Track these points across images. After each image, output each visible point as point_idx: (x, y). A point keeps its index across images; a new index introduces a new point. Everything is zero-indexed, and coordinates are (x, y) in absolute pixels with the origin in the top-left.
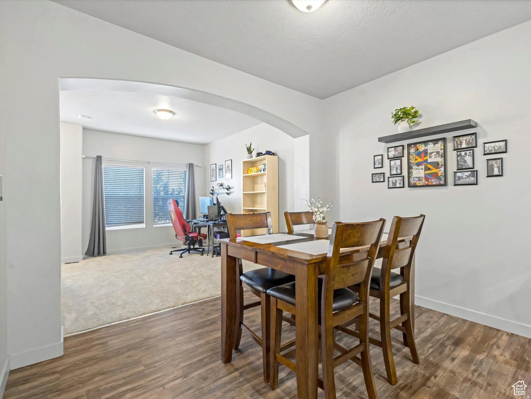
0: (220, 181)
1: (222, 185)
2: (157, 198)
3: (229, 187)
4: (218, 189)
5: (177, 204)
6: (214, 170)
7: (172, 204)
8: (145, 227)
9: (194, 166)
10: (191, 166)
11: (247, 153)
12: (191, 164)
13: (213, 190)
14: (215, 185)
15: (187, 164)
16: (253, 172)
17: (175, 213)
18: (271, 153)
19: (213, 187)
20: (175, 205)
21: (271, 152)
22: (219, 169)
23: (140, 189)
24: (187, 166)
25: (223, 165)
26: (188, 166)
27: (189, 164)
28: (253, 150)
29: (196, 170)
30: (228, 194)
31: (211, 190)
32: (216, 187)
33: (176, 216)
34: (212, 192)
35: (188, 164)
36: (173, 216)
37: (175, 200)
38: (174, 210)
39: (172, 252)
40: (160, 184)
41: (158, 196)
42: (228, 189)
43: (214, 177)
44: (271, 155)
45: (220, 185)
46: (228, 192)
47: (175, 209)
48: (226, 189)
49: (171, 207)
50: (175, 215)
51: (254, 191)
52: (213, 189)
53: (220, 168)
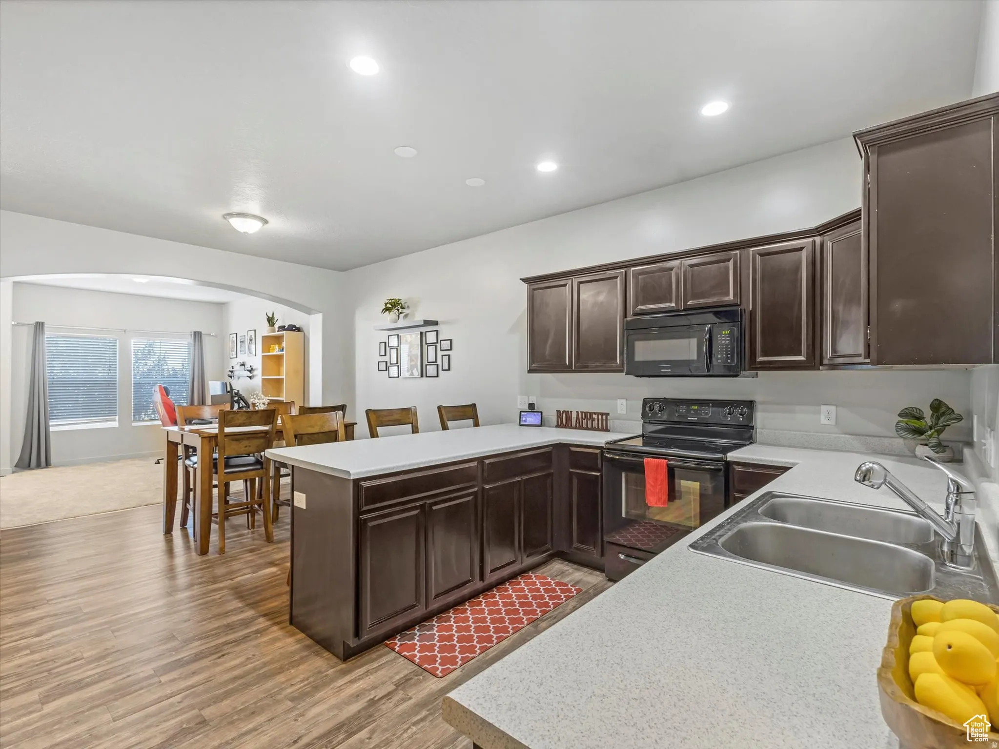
0: (242, 358)
1: (243, 365)
2: (139, 383)
3: (252, 369)
4: (239, 371)
5: (166, 392)
6: (234, 341)
7: (158, 392)
8: (118, 426)
9: (203, 336)
10: (197, 335)
11: (268, 325)
12: (198, 332)
13: (232, 372)
14: (235, 363)
15: (191, 332)
16: (275, 351)
17: (162, 404)
18: (294, 328)
19: (232, 367)
20: (162, 395)
21: (294, 326)
22: (241, 342)
23: (110, 370)
24: (191, 335)
25: (245, 336)
26: (193, 336)
27: (195, 332)
28: (277, 321)
29: (206, 341)
30: (250, 377)
31: (230, 371)
32: (237, 368)
33: (164, 409)
34: (230, 373)
35: (193, 333)
36: (161, 409)
37: (164, 387)
38: (161, 401)
39: (160, 461)
40: (152, 359)
41: (141, 380)
42: (250, 371)
43: (234, 353)
44: (294, 330)
45: (240, 364)
46: (251, 375)
47: (162, 399)
48: (248, 370)
49: (158, 397)
50: (163, 407)
51: (279, 375)
52: (232, 370)
53: (241, 340)
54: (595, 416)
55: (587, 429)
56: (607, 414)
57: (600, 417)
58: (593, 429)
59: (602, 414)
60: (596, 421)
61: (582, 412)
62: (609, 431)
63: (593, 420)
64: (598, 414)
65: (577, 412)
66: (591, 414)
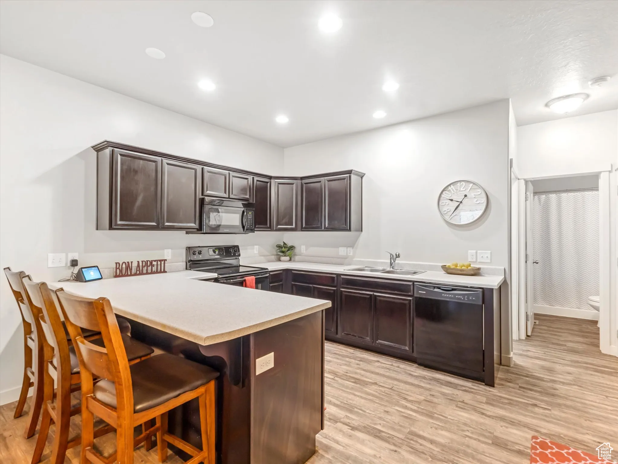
54: (155, 263)
55: (147, 273)
56: (165, 260)
57: (159, 263)
58: (152, 273)
59: (161, 261)
60: (156, 266)
61: (142, 262)
62: (166, 272)
63: (154, 265)
64: (157, 261)
65: (138, 262)
66: (151, 262)
